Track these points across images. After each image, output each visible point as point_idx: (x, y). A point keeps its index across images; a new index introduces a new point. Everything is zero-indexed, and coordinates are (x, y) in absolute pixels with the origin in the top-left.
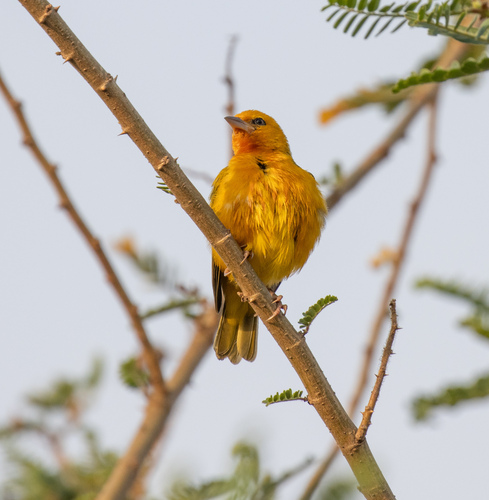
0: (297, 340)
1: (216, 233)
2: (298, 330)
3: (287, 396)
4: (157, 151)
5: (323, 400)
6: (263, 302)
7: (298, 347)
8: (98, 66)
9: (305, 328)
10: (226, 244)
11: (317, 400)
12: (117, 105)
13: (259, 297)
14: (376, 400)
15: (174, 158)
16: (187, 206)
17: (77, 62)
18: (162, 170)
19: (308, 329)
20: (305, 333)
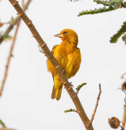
0: (76, 95)
1: (56, 65)
2: (75, 92)
3: (71, 110)
4: (42, 42)
5: (81, 112)
6: (67, 84)
7: (76, 97)
8: (28, 18)
9: (77, 92)
10: (59, 68)
11: (79, 112)
12: (32, 29)
13: (66, 83)
14: (95, 112)
15: (46, 44)
16: (49, 57)
17: (23, 17)
18: (43, 47)
19: (78, 92)
20: (77, 93)
